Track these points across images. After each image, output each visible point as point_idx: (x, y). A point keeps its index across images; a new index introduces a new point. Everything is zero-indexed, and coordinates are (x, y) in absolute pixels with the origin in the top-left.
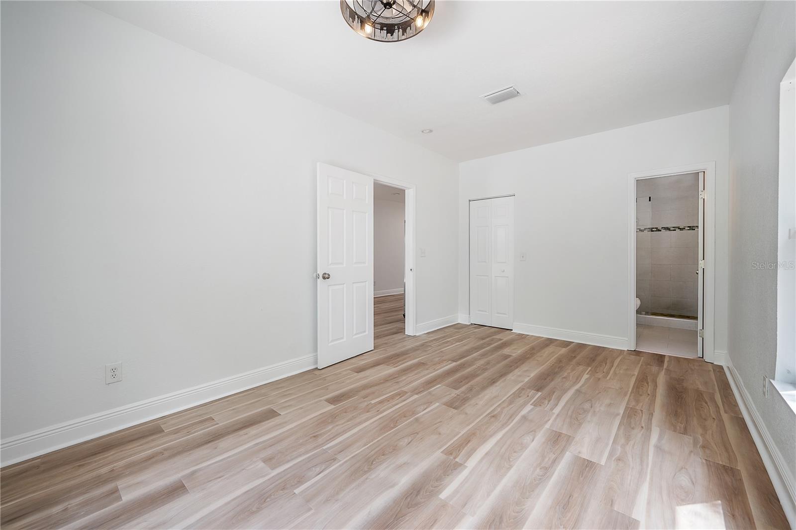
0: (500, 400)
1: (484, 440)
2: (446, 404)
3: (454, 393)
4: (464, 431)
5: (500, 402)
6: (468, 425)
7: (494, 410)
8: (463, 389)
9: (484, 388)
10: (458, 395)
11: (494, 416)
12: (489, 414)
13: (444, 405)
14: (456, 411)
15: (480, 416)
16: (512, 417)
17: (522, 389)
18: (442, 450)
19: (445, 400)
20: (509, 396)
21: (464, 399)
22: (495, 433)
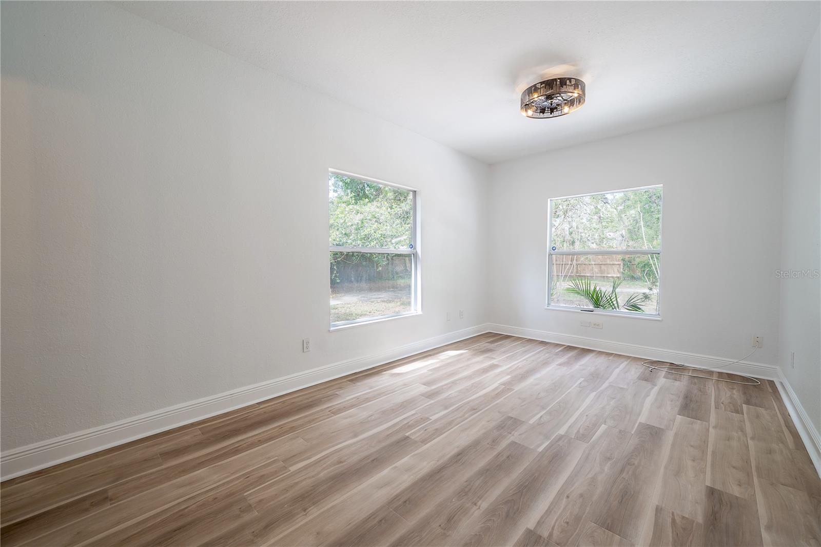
0: (461, 425)
1: (485, 395)
2: (522, 423)
3: (514, 437)
4: (500, 400)
5: (462, 423)
6: (497, 404)
7: (472, 415)
8: (504, 444)
9: (476, 444)
10: (510, 433)
11: (474, 410)
12: (478, 411)
13: (524, 422)
14: (510, 415)
15: (486, 410)
16: (457, 409)
17: (424, 441)
18: (514, 391)
19: (524, 428)
20: (449, 430)
21: (503, 428)
22: (477, 398)
